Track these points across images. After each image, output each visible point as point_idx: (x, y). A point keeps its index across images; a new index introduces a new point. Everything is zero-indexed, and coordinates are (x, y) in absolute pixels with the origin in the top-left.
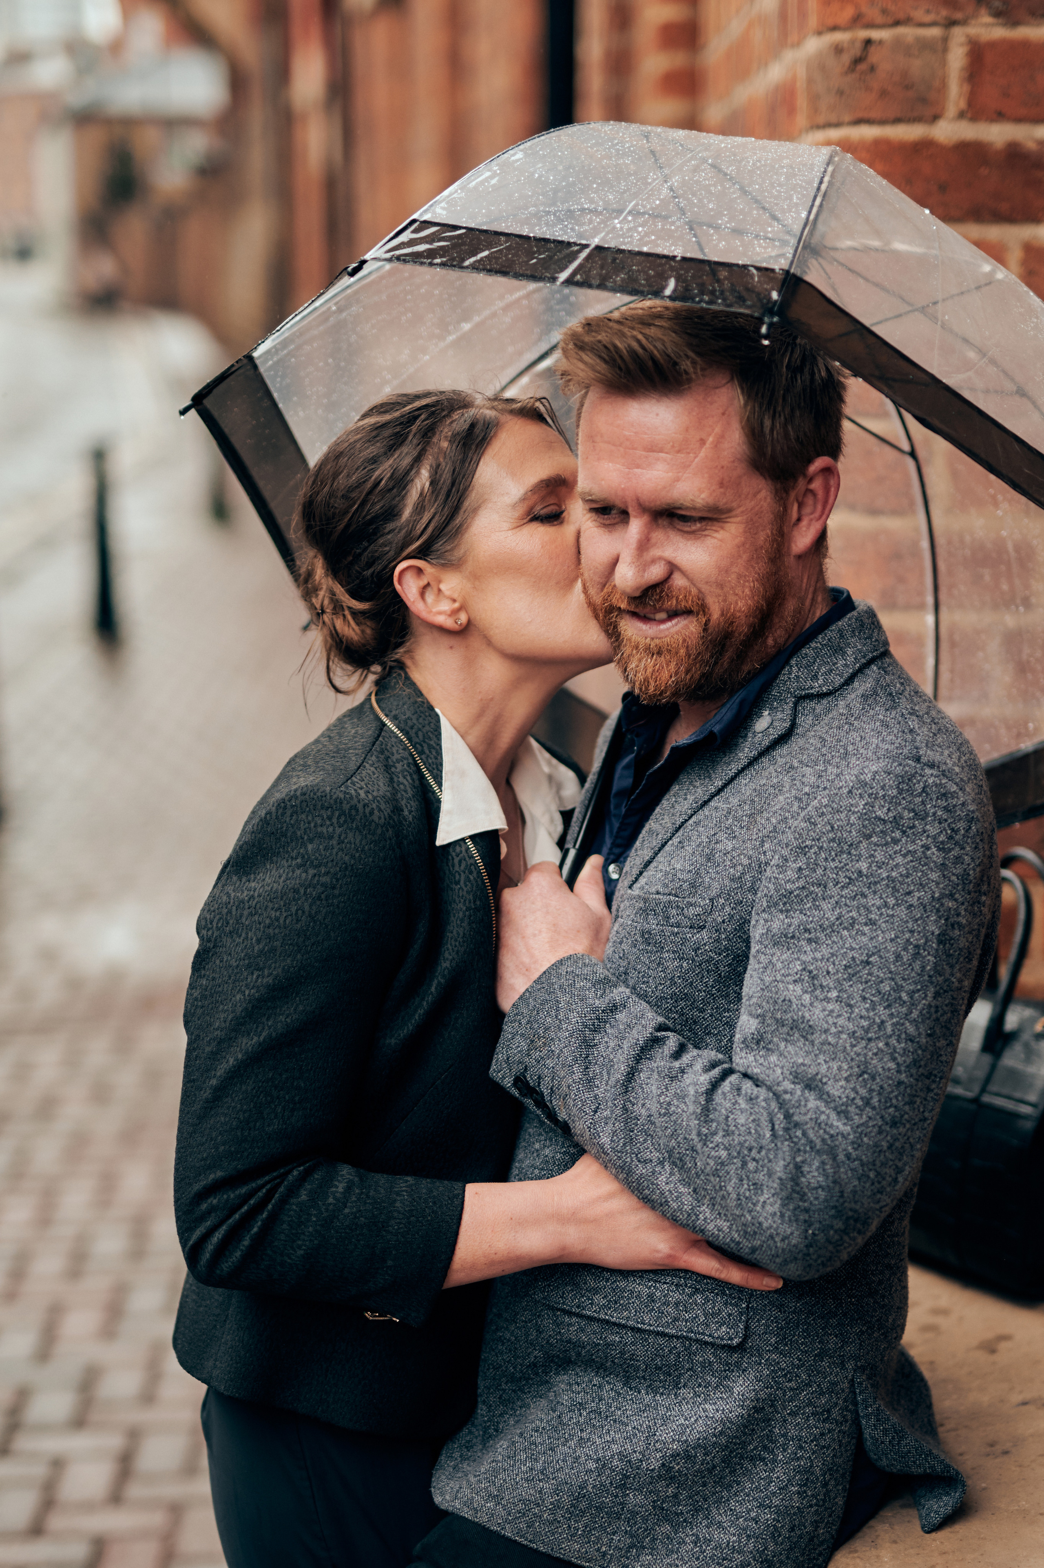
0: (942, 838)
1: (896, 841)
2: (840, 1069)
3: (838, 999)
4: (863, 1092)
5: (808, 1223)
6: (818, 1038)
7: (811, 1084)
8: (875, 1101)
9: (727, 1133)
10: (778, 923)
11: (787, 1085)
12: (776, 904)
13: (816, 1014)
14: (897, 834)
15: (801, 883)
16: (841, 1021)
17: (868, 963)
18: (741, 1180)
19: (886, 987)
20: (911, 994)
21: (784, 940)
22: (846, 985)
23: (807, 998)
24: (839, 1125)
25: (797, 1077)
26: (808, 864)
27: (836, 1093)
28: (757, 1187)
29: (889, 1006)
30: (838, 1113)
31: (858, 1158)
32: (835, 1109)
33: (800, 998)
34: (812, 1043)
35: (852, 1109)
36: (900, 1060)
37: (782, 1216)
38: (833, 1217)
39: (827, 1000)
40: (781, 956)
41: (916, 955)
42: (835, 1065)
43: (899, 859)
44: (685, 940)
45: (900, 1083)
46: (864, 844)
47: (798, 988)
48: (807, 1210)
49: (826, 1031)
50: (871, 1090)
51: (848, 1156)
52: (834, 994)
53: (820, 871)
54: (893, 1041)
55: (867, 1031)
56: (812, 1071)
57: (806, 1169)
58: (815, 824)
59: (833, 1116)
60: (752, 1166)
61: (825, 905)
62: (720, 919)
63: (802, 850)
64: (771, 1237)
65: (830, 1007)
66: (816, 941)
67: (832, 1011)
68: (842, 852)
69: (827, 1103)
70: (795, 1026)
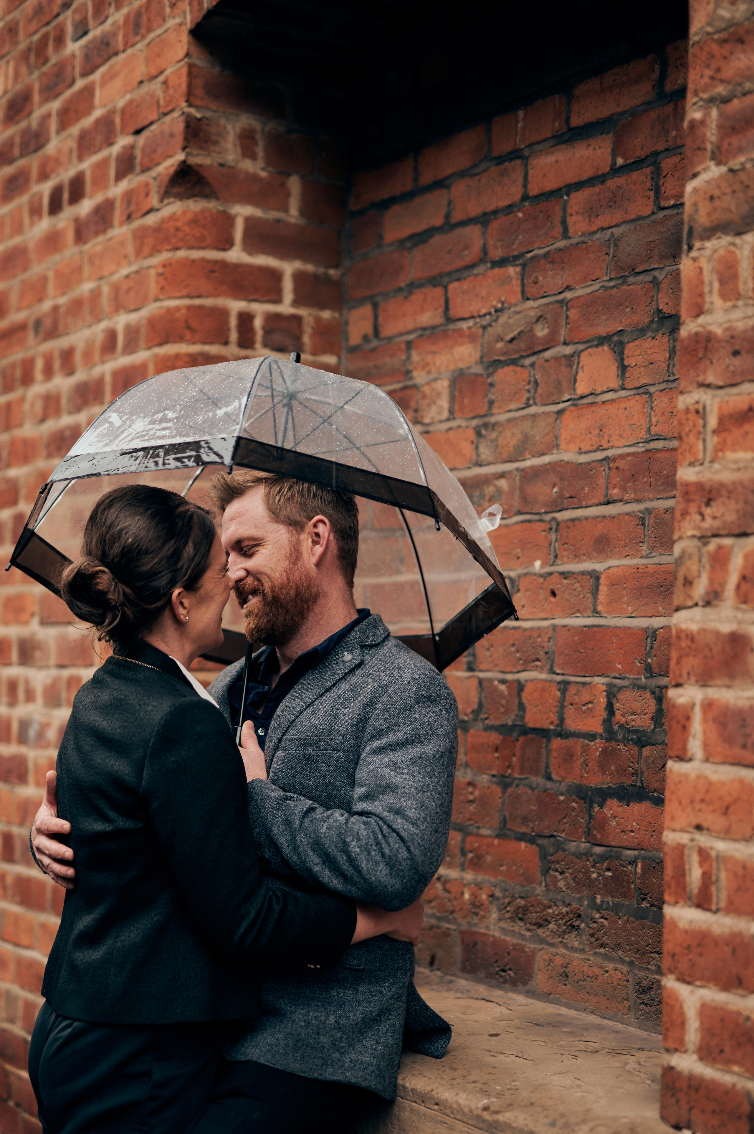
0: (447, 707)
1: (429, 707)
2: (412, 804)
3: (408, 773)
4: (423, 815)
5: (403, 877)
6: (400, 791)
7: (398, 812)
8: (428, 819)
9: (359, 840)
10: (376, 744)
11: (386, 814)
12: (375, 737)
13: (398, 780)
14: (429, 703)
15: (387, 725)
16: (410, 783)
17: (421, 757)
18: (368, 861)
19: (429, 769)
20: (439, 773)
21: (380, 751)
22: (411, 767)
23: (393, 773)
24: (413, 830)
25: (390, 810)
26: (390, 716)
27: (412, 815)
28: (377, 863)
29: (430, 778)
30: (413, 824)
31: (423, 846)
32: (411, 822)
33: (389, 774)
34: (397, 793)
35: (419, 822)
36: (437, 802)
37: (391, 874)
38: (415, 873)
39: (403, 773)
40: (377, 759)
41: (441, 756)
42: (409, 803)
43: (431, 714)
44: (330, 757)
45: (437, 813)
46: (417, 707)
47: (388, 770)
48: (402, 870)
49: (404, 787)
50: (426, 814)
51: (419, 844)
52: (406, 771)
53: (396, 719)
54: (433, 793)
55: (422, 787)
56: (398, 805)
57: (400, 851)
58: (392, 698)
59: (410, 826)
60: (373, 853)
61: (399, 734)
62: (348, 746)
63: (387, 710)
64: (386, 886)
65: (404, 777)
66: (395, 750)
67: (405, 779)
68: (407, 710)
69: (407, 820)
70: (388, 786)
